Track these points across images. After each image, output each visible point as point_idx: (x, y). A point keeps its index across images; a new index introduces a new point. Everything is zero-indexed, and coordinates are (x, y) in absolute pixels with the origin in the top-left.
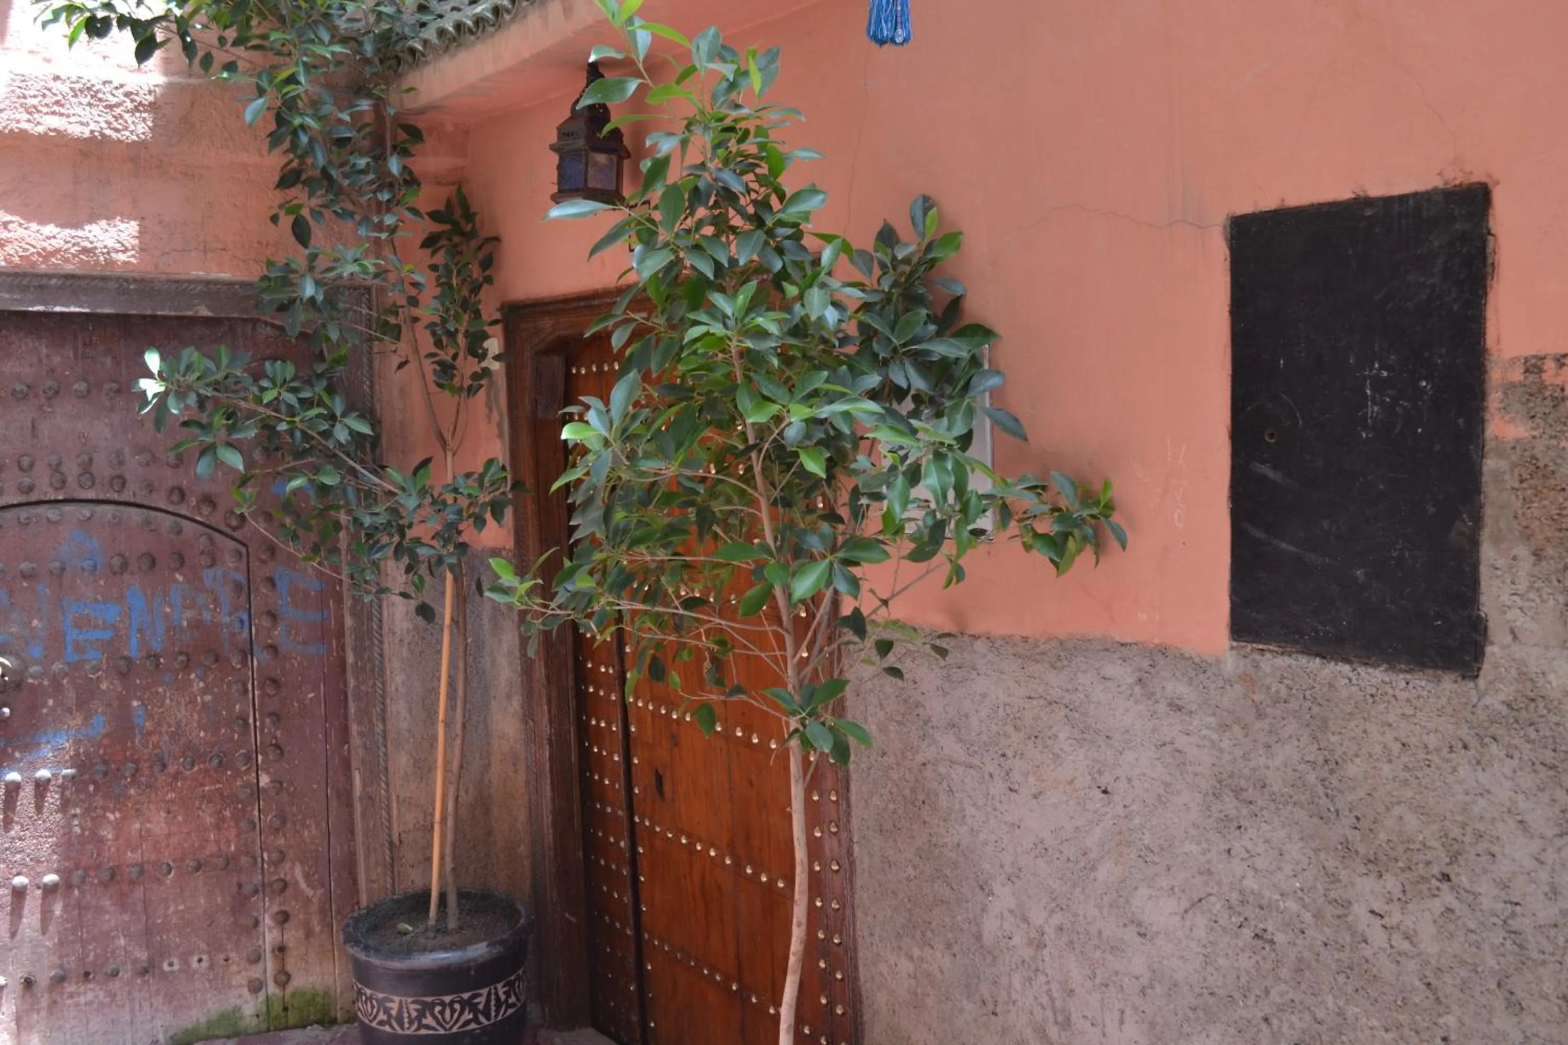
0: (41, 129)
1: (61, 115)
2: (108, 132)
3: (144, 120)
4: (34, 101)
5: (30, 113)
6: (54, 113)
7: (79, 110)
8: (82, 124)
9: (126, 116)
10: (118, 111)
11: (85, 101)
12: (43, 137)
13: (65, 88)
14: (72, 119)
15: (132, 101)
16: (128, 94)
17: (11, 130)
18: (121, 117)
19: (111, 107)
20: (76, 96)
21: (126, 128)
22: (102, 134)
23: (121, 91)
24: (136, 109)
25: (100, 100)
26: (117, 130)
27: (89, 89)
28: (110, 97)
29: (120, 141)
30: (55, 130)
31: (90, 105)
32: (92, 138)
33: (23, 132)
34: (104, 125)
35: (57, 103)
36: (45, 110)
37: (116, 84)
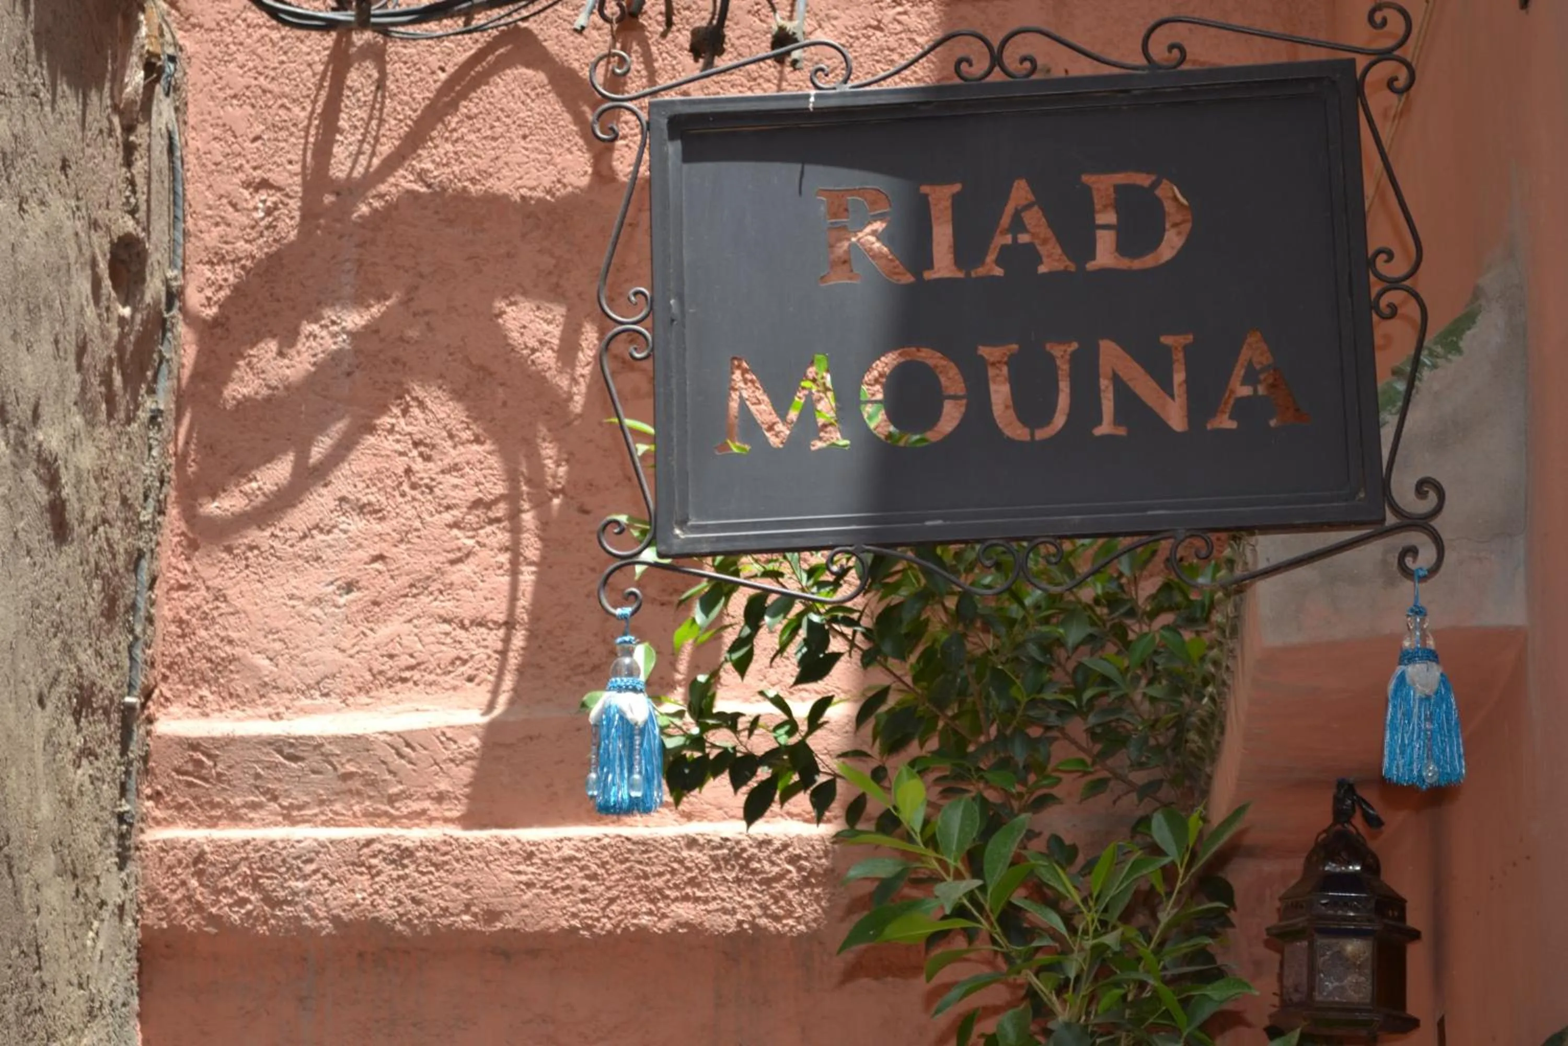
0: (666, 924)
1: (697, 900)
2: (763, 921)
3: (818, 898)
4: (659, 883)
5: (653, 901)
6: (686, 898)
7: (722, 892)
8: (725, 911)
9: (790, 894)
10: (778, 886)
11: (730, 876)
12: (669, 937)
13: (702, 858)
14: (713, 906)
15: (800, 869)
16: (794, 859)
17: (626, 929)
18: (783, 895)
19: (768, 882)
20: (718, 869)
21: (789, 914)
22: (754, 926)
23: (784, 855)
24: (806, 882)
25: (754, 872)
26: (776, 918)
27: (738, 856)
28: (767, 866)
29: (780, 935)
30: (686, 924)
31: (738, 880)
32: (740, 933)
33: (642, 929)
34: (756, 911)
35: (692, 882)
36: (673, 894)
37: (777, 844)
